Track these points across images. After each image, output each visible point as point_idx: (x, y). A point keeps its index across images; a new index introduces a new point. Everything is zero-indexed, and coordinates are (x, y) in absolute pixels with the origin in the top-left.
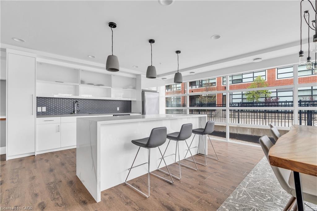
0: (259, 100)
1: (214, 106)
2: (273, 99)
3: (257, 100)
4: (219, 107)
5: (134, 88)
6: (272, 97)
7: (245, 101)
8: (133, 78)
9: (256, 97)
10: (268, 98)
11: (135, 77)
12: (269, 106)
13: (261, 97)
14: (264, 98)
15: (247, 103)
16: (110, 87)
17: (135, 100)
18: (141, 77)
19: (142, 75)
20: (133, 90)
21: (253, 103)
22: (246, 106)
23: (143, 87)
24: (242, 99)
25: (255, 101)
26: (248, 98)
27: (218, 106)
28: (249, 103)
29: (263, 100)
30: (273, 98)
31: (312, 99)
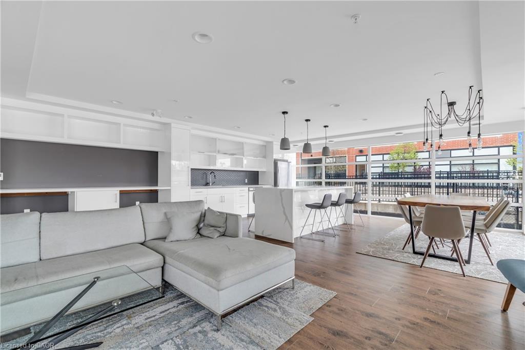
0: (405, 169)
1: (344, 177)
2: (424, 169)
3: (403, 169)
4: (350, 179)
5: (265, 157)
6: (422, 166)
7: (387, 171)
8: (263, 146)
9: (401, 165)
10: (418, 167)
11: (265, 144)
12: (417, 178)
13: (409, 166)
14: (413, 168)
15: (390, 173)
16: (242, 157)
17: (264, 170)
18: (273, 144)
19: (274, 143)
20: (263, 159)
21: (397, 174)
22: (389, 178)
23: (275, 156)
24: (384, 167)
25: (400, 171)
26: (392, 167)
27: (349, 177)
28: (392, 174)
29: (410, 169)
30: (424, 167)
31: (473, 169)
